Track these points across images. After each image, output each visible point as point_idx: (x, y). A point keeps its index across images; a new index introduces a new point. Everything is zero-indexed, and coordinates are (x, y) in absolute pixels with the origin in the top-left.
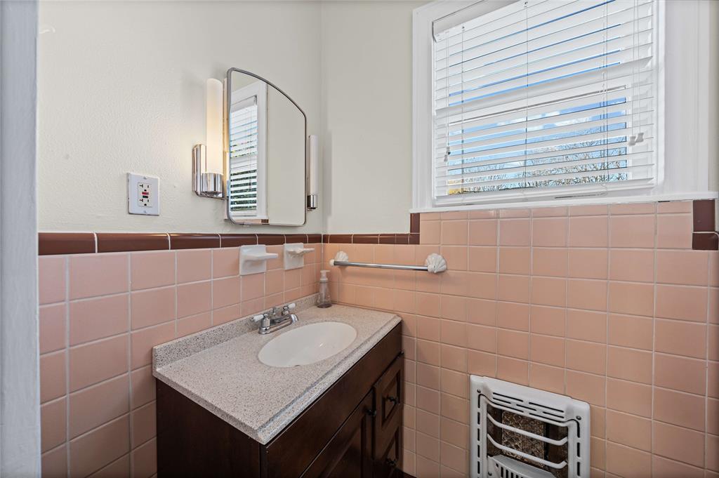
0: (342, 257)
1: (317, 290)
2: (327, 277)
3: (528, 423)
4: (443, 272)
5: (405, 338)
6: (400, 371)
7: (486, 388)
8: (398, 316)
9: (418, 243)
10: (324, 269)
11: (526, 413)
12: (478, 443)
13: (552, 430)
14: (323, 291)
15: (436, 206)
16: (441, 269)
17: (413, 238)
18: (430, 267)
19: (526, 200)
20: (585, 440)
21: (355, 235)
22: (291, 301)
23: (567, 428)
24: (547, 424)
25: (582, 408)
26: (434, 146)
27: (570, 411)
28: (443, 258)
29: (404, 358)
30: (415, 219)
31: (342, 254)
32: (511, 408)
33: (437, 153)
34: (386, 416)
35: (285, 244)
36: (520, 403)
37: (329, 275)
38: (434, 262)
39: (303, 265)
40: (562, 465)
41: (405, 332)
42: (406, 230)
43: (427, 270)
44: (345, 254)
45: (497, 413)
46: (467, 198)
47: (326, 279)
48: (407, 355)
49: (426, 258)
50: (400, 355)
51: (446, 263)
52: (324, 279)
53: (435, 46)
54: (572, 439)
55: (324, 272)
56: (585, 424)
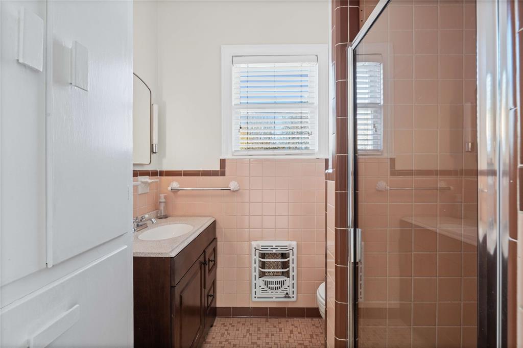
0: (175, 185)
1: (157, 208)
2: (165, 198)
3: (274, 256)
4: (237, 191)
5: (217, 230)
6: (215, 248)
7: (258, 246)
8: (214, 217)
9: (225, 175)
10: (162, 194)
11: (274, 251)
12: (255, 274)
13: (284, 256)
14: (162, 207)
15: (234, 156)
16: (237, 189)
17: (222, 173)
18: (232, 188)
19: (275, 155)
20: (295, 257)
21: (184, 171)
22: (145, 214)
23: (289, 253)
24: (282, 254)
25: (294, 244)
26: (233, 123)
27: (290, 245)
28: (238, 183)
29: (217, 241)
30: (223, 162)
31: (175, 183)
32: (269, 250)
33: (235, 128)
34: (210, 268)
35: (139, 177)
36: (272, 247)
37: (165, 197)
38: (233, 185)
39: (149, 191)
40: (288, 269)
41: (217, 226)
42: (218, 168)
43: (230, 190)
44: (177, 183)
45: (263, 256)
46: (250, 152)
47: (164, 200)
48: (218, 239)
49: (229, 183)
50: (215, 239)
51: (239, 186)
52: (163, 200)
53: (233, 68)
54: (290, 258)
55: (162, 196)
56: (295, 250)
